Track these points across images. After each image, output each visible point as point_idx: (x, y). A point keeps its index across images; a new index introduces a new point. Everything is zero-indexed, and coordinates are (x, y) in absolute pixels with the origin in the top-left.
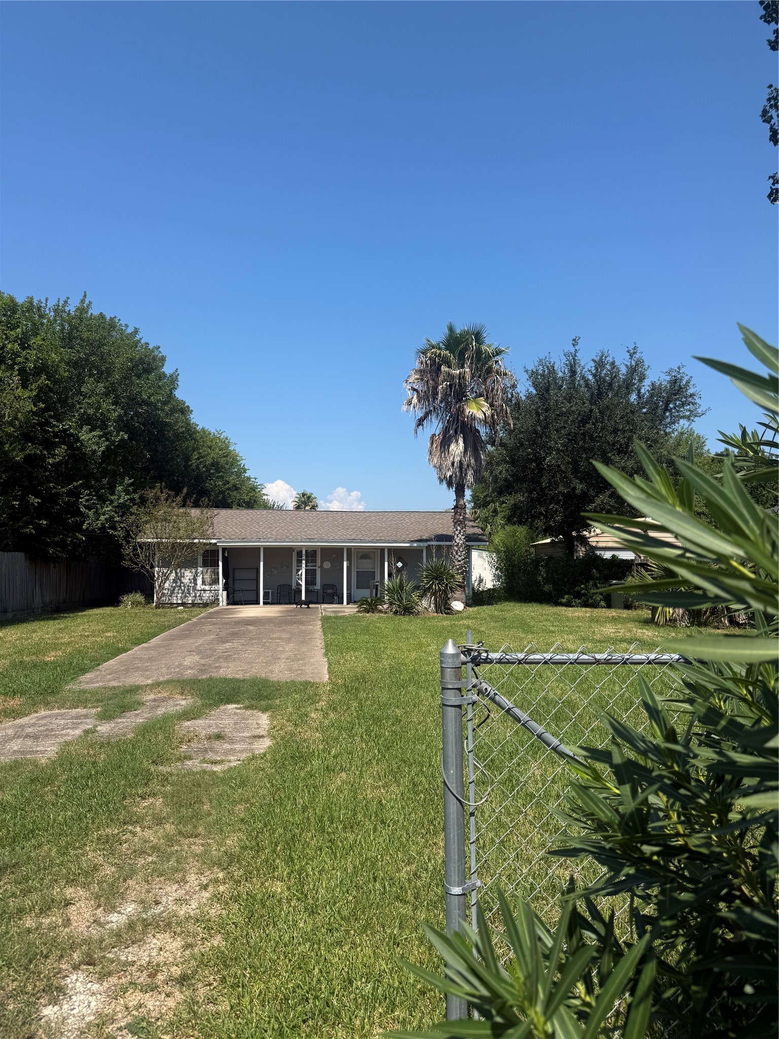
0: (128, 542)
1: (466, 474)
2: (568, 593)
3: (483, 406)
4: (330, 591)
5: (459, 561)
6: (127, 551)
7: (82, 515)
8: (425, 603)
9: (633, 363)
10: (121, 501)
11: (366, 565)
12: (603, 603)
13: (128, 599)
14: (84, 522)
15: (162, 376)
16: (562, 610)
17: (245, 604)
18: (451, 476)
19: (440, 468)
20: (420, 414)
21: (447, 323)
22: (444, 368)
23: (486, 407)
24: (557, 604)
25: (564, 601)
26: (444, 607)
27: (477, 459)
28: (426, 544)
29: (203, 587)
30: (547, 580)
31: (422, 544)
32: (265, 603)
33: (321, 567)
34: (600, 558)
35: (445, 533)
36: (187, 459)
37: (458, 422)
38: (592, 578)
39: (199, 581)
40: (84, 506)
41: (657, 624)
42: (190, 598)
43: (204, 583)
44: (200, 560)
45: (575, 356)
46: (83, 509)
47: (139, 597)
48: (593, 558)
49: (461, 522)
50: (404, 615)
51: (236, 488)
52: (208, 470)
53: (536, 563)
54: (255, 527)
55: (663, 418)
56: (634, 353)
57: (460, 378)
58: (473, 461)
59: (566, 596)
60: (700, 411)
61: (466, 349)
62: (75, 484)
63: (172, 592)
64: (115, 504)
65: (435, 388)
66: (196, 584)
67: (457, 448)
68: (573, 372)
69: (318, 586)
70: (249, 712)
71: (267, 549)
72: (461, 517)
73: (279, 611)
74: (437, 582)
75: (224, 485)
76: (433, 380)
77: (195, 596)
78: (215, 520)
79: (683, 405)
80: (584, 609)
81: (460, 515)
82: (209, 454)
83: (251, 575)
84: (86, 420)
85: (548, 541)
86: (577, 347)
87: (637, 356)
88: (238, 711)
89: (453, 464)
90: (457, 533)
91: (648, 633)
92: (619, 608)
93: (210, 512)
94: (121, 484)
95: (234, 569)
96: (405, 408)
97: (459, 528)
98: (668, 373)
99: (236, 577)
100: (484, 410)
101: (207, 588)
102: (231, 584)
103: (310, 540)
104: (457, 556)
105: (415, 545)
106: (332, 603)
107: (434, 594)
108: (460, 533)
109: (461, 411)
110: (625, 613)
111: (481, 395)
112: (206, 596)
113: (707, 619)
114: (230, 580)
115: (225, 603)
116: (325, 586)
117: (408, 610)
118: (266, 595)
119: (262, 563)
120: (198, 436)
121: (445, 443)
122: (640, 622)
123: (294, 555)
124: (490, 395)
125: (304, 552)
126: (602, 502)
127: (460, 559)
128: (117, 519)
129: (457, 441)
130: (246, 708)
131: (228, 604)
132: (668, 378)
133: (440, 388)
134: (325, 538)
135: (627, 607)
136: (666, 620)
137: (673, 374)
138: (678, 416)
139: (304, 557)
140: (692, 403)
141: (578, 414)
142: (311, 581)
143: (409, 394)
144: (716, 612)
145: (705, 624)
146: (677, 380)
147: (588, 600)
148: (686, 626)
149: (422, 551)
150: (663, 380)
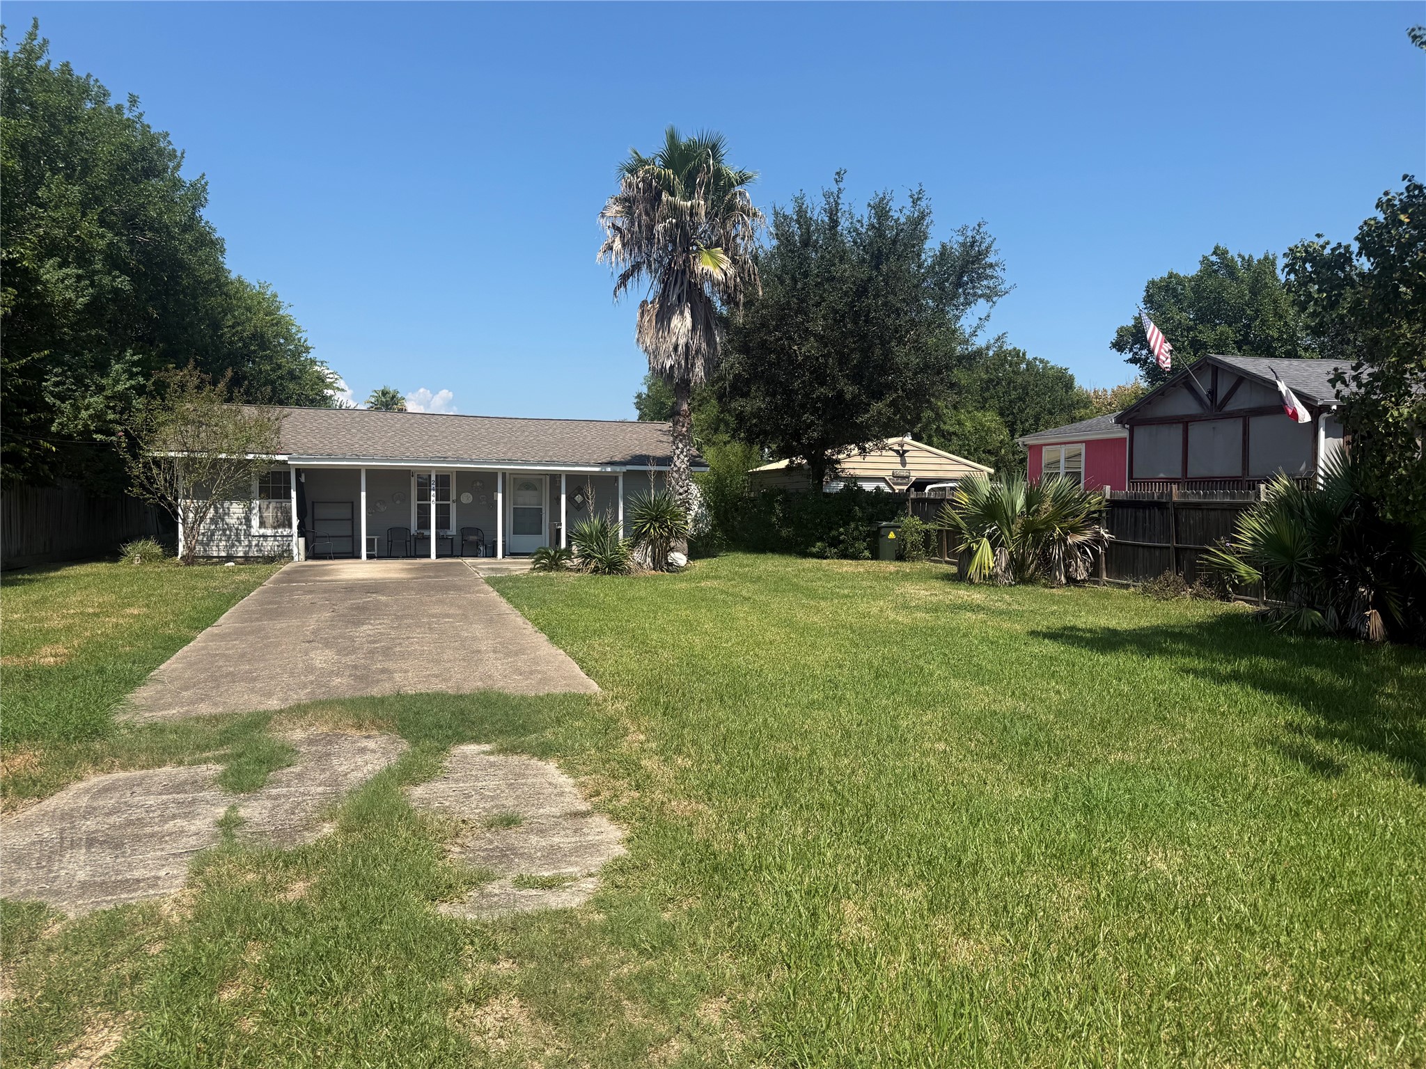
0: (136, 455)
1: (693, 365)
2: (820, 539)
3: (722, 261)
4: (473, 538)
5: (681, 494)
6: (137, 469)
7: (49, 408)
8: (637, 556)
9: (917, 215)
10: (120, 388)
11: (528, 499)
12: (867, 553)
13: (135, 551)
14: (53, 421)
15: (177, 184)
16: (810, 563)
17: (336, 558)
18: (672, 367)
19: (655, 354)
20: (623, 267)
21: (666, 128)
22: (665, 197)
23: (726, 263)
24: (805, 554)
25: (814, 550)
26: (661, 562)
27: (710, 342)
28: (624, 469)
29: (262, 531)
30: (786, 521)
31: (618, 469)
32: (369, 557)
33: (458, 501)
34: (861, 490)
35: (644, 453)
36: (216, 326)
37: (682, 284)
38: (854, 519)
39: (255, 522)
40: (52, 393)
41: (971, 582)
42: (240, 549)
43: (262, 524)
44: (255, 485)
45: (838, 197)
46: (49, 400)
47: (153, 547)
48: (853, 493)
49: (684, 436)
50: (609, 573)
52: (245, 345)
53: (769, 498)
54: (344, 436)
55: (955, 296)
56: (919, 199)
57: (691, 215)
58: (704, 345)
59: (819, 544)
60: (1002, 288)
61: (697, 170)
62: (34, 356)
63: (211, 539)
64: (108, 392)
65: (650, 228)
66: (249, 526)
67: (682, 324)
68: (834, 223)
69: (453, 530)
70: (514, 760)
71: (371, 472)
72: (684, 429)
73: (403, 570)
74: (657, 525)
75: (274, 370)
76: (647, 214)
77: (250, 546)
78: (286, 424)
79: (980, 278)
80: (845, 562)
81: (683, 426)
82: (250, 320)
83: (345, 512)
85: (783, 464)
86: (841, 185)
87: (923, 203)
88: (492, 758)
89: (676, 348)
90: (678, 452)
91: (963, 594)
92: (890, 559)
93: (276, 411)
94: (119, 360)
95: (313, 503)
96: (600, 258)
97: (680, 445)
98: (962, 232)
99: (316, 517)
100: (724, 267)
101: (269, 532)
102: (309, 527)
103: (445, 459)
104: (678, 487)
105: (609, 469)
106: (476, 556)
107: (652, 542)
108: (682, 452)
109: (687, 270)
110: (906, 567)
111: (718, 245)
112: (269, 546)
113: (1033, 574)
114: (308, 520)
115: (302, 556)
116: (463, 531)
117: (614, 567)
118: (372, 543)
119: (363, 494)
120: (231, 290)
121: (663, 317)
122: (943, 579)
123: (414, 482)
124: (731, 244)
125: (433, 478)
126: (879, 413)
127: (681, 491)
128: (111, 416)
129: (682, 313)
130: (503, 751)
131: (307, 558)
132: (961, 239)
133: (659, 227)
134: (465, 456)
135: (900, 557)
136: (985, 576)
137: (970, 234)
138: (975, 294)
139: (433, 486)
140: (992, 277)
141: (854, 283)
142: (443, 523)
143: (609, 232)
144: (1047, 564)
145: (1031, 581)
146: (974, 242)
147: (846, 549)
148: (1010, 585)
149: (616, 479)
150: (955, 242)
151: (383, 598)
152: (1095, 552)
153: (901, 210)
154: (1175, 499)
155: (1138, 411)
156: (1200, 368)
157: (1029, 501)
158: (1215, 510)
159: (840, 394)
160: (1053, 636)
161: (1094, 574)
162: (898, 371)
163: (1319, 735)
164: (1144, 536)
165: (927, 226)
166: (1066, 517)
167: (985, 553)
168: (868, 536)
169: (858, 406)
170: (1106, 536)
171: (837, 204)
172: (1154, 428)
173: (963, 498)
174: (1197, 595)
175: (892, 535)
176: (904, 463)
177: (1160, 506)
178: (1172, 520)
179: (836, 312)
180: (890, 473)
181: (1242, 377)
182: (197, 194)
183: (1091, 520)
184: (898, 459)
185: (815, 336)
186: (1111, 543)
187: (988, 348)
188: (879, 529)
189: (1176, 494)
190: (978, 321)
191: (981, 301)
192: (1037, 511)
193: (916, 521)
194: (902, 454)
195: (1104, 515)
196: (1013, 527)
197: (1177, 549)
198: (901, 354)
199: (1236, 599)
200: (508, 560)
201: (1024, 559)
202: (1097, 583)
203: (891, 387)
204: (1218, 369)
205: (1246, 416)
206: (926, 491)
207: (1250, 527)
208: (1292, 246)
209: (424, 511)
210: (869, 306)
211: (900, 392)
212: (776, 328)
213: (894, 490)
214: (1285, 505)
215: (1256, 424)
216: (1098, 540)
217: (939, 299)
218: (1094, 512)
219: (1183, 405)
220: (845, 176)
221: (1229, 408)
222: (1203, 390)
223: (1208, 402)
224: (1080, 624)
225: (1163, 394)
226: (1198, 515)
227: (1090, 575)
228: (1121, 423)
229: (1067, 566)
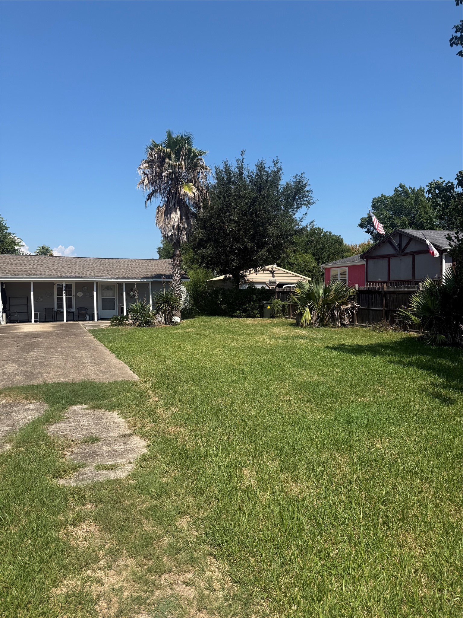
1: (181, 234)
2: (239, 310)
3: (193, 189)
4: (83, 312)
5: (177, 291)
8: (158, 318)
9: (276, 170)
11: (108, 294)
12: (258, 315)
16: (234, 320)
17: (20, 322)
18: (172, 235)
19: (164, 229)
20: (149, 192)
21: (167, 130)
22: (167, 160)
23: (195, 190)
24: (232, 316)
25: (236, 314)
26: (169, 321)
27: (189, 224)
28: (152, 280)
30: (223, 302)
31: (149, 280)
32: (36, 321)
33: (76, 295)
34: (255, 288)
35: (161, 273)
37: (175, 199)
38: (253, 301)
41: (302, 326)
45: (243, 162)
48: (252, 289)
49: (178, 265)
50: (145, 326)
53: (216, 292)
54: (23, 267)
55: (293, 204)
56: (277, 163)
57: (179, 168)
58: (186, 226)
59: (238, 312)
60: (312, 201)
61: (180, 149)
65: (161, 174)
67: (176, 216)
68: (241, 173)
69: (74, 309)
70: (98, 412)
71: (35, 283)
72: (178, 262)
73: (51, 327)
74: (167, 305)
76: (159, 168)
79: (303, 197)
80: (249, 319)
81: (177, 261)
83: (24, 302)
85: (222, 277)
86: (244, 157)
87: (279, 165)
88: (87, 411)
89: (173, 227)
90: (175, 272)
91: (298, 331)
92: (268, 317)
95: (9, 298)
96: (138, 187)
97: (177, 270)
98: (295, 177)
99: (11, 304)
100: (194, 191)
102: (8, 309)
103: (69, 277)
104: (176, 288)
105: (145, 280)
106: (85, 320)
107: (164, 312)
108: (177, 273)
109: (177, 192)
110: (275, 321)
111: (191, 181)
113: (327, 322)
114: (7, 305)
115: (5, 322)
116: (79, 309)
117: (147, 323)
118: (37, 315)
119: (32, 293)
121: (168, 213)
122: (290, 325)
123: (55, 287)
124: (197, 182)
125: (64, 285)
126: (262, 255)
127: (177, 289)
129: (176, 211)
130: (92, 408)
131: (7, 323)
132: (295, 180)
133: (165, 174)
134: (79, 275)
135: (273, 316)
136: (307, 323)
137: (298, 178)
138: (301, 204)
139: (64, 289)
140: (308, 196)
141: (250, 199)
142: (69, 306)
143: (143, 176)
144: (333, 318)
145: (326, 325)
146: (300, 181)
147: (250, 313)
148: (318, 327)
149: (148, 285)
150: (292, 181)
151: (41, 340)
152: (352, 313)
153: (269, 167)
154: (385, 289)
155: (369, 253)
156: (394, 235)
157: (325, 292)
158: (401, 294)
159: (246, 247)
160: (335, 348)
161: (352, 322)
162: (270, 237)
163: (444, 387)
164: (372, 305)
165: (281, 174)
166: (340, 298)
167: (307, 314)
168: (259, 308)
169: (253, 252)
170: (357, 305)
171: (242, 165)
172: (376, 260)
173: (298, 291)
174: (394, 330)
175: (269, 307)
176: (273, 276)
177: (379, 293)
178: (384, 298)
179: (243, 211)
180: (268, 281)
181: (412, 238)
183: (351, 299)
184: (271, 275)
185: (234, 222)
186: (359, 309)
187: (307, 227)
188: (263, 304)
189: (385, 287)
190: (302, 216)
191: (304, 207)
192: (328, 296)
193: (279, 301)
194: (272, 272)
195: (356, 297)
196: (319, 303)
197: (386, 311)
198: (271, 230)
199: (410, 331)
200: (99, 322)
201: (323, 316)
202: (353, 325)
203: (267, 244)
204: (401, 235)
205: (413, 254)
206: (283, 288)
207: (416, 301)
208: (430, 182)
209: (60, 300)
210: (256, 209)
211: (271, 246)
212: (217, 218)
213: (269, 288)
214: (430, 291)
215: (417, 257)
216: (353, 307)
217: (286, 206)
218: (352, 296)
219: (388, 250)
220: (245, 153)
221: (407, 251)
222: (396, 244)
223: (398, 249)
224: (346, 343)
225: (379, 246)
226: (394, 296)
227: (351, 322)
228: (362, 258)
229: (341, 319)
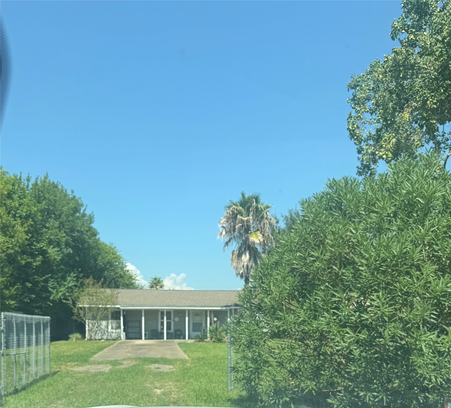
0: (75, 306)
1: (250, 272)
3: (259, 236)
4: (178, 333)
6: (75, 311)
7: (50, 292)
10: (70, 285)
11: (198, 319)
13: (73, 337)
14: (50, 296)
17: (135, 339)
18: (242, 273)
19: (237, 268)
20: (227, 240)
22: (239, 217)
27: (256, 263)
28: (229, 308)
29: (112, 330)
31: (227, 308)
32: (145, 339)
33: (174, 320)
36: (96, 260)
37: (246, 244)
39: (110, 327)
40: (51, 287)
42: (105, 336)
43: (112, 328)
44: (110, 316)
46: (50, 289)
47: (79, 336)
50: (219, 343)
51: (121, 277)
52: (105, 266)
57: (247, 222)
58: (254, 265)
61: (251, 206)
62: (47, 276)
63: (96, 333)
64: (66, 286)
65: (234, 227)
66: (108, 329)
67: (246, 258)
69: (172, 330)
71: (146, 311)
75: (115, 274)
76: (233, 222)
77: (108, 335)
78: (119, 295)
82: (107, 257)
83: (137, 324)
84: (50, 242)
89: (243, 266)
93: (117, 290)
94: (69, 276)
95: (128, 321)
96: (218, 237)
99: (129, 326)
100: (259, 238)
101: (114, 331)
102: (127, 329)
103: (169, 306)
105: (224, 308)
106: (179, 339)
109: (247, 239)
111: (258, 230)
112: (114, 336)
114: (126, 327)
115: (124, 338)
116: (176, 331)
118: (145, 334)
119: (143, 318)
120: (100, 247)
121: (240, 255)
123: (160, 314)
124: (263, 230)
125: (165, 312)
128: (67, 294)
129: (246, 254)
131: (126, 339)
133: (237, 227)
134: (176, 305)
139: (165, 315)
142: (169, 328)
143: (221, 229)
149: (227, 312)
182: (91, 219)
200: (190, 340)
209: (162, 324)
